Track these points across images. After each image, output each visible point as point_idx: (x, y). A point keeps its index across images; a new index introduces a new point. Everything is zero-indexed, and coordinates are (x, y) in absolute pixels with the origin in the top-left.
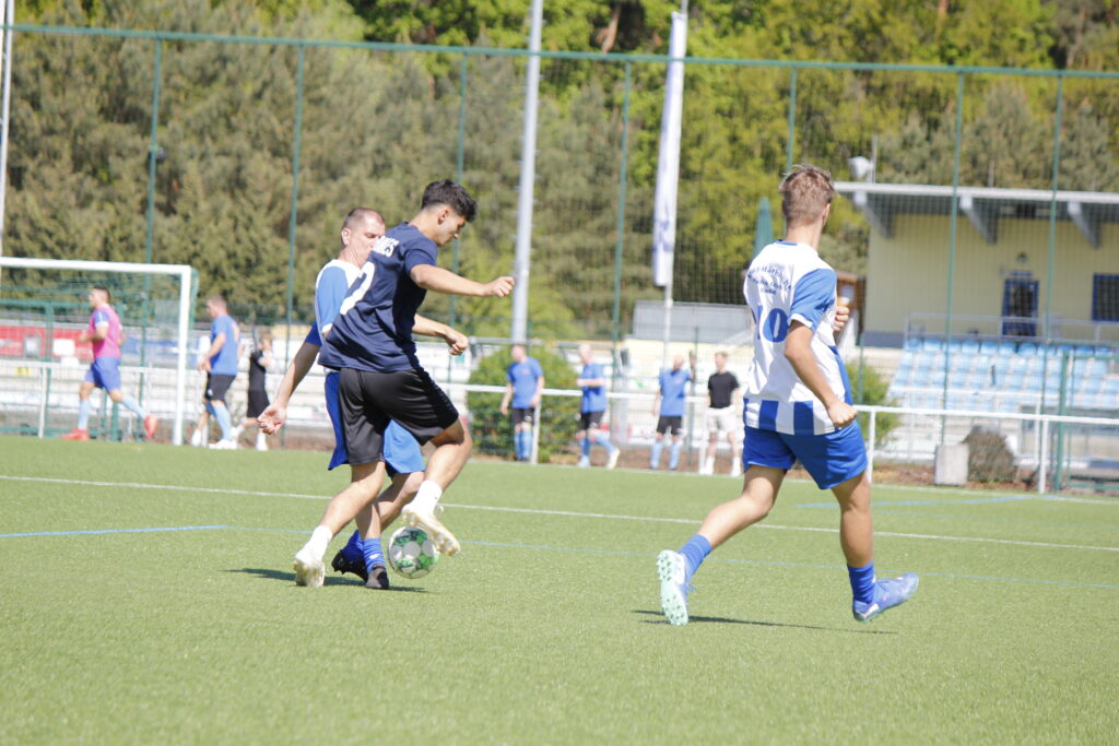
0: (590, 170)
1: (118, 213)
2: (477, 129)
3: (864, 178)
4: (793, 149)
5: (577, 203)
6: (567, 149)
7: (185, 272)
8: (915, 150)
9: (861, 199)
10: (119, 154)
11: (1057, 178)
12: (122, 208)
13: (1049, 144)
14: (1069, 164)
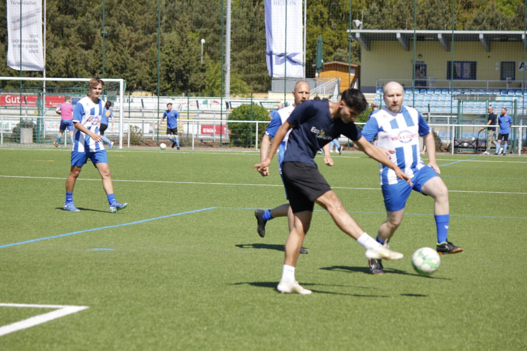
0: (248, 26)
1: (70, 50)
2: (203, 12)
3: (359, 28)
4: (326, 16)
5: (244, 39)
6: (239, 18)
7: (121, 81)
8: (375, 15)
9: (358, 36)
10: (67, 27)
11: (430, 24)
12: (72, 48)
13: (426, 11)
14: (434, 18)
